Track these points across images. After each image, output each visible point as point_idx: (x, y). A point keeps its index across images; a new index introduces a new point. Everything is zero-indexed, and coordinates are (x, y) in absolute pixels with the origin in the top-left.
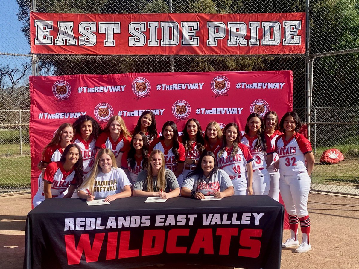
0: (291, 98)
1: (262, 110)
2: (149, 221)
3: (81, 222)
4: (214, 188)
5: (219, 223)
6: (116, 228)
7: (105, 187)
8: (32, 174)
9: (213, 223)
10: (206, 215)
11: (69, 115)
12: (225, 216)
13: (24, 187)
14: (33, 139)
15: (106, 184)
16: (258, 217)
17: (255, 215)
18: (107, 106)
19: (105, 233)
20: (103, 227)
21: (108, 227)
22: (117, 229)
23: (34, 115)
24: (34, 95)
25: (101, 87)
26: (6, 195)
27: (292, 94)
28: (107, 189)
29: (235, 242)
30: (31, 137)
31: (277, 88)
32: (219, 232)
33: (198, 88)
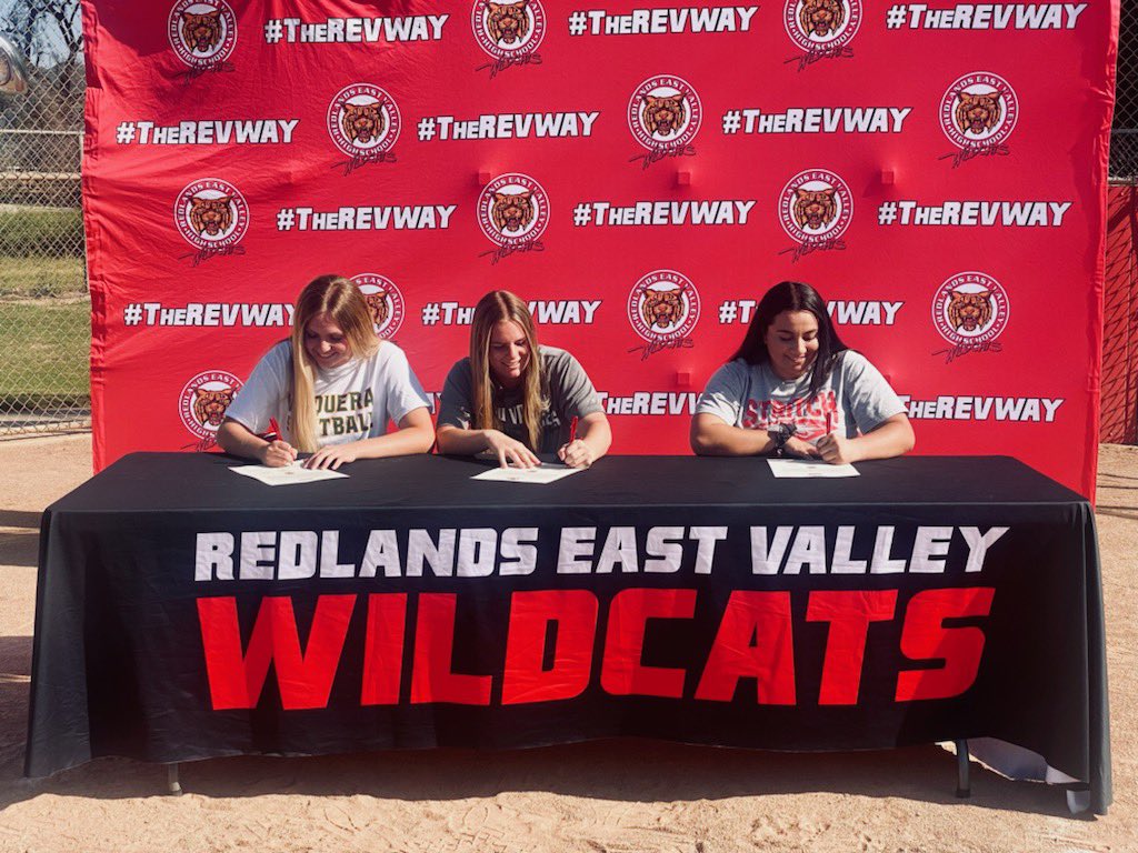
0: (1110, 67)
1: (988, 118)
2: (534, 551)
3: (260, 549)
4: (813, 418)
5: (818, 567)
6: (399, 574)
7: (328, 420)
8: (96, 357)
9: (793, 568)
10: (764, 529)
11: (234, 128)
12: (846, 535)
13: (71, 409)
14: (98, 222)
15: (330, 408)
16: (979, 544)
17: (970, 534)
18: (375, 97)
19: (355, 596)
20: (347, 571)
21: (368, 570)
22: (404, 582)
23: (100, 130)
24: (99, 48)
25: (352, 22)
26: (18, 433)
27: (1114, 51)
28: (336, 426)
29: (883, 646)
30: (87, 212)
31: (1052, 24)
32: (819, 606)
33: (732, 28)
